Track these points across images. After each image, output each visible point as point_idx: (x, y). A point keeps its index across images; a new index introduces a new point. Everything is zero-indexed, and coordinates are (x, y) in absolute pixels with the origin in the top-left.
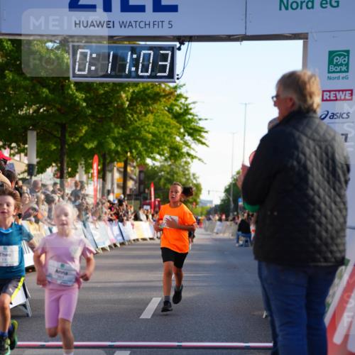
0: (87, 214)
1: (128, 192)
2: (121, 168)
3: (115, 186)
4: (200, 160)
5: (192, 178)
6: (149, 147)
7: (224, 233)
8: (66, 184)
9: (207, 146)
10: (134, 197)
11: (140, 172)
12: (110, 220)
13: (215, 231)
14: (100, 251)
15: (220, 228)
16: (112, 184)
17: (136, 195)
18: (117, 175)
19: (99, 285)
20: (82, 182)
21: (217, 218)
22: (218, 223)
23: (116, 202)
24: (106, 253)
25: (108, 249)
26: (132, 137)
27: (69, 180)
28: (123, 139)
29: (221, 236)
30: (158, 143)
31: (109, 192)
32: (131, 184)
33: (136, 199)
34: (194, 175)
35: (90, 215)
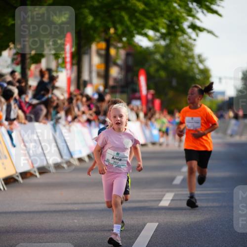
0: (58, 113)
1: (111, 83)
2: (101, 49)
3: (94, 75)
4: (209, 32)
5: (197, 61)
6: (139, 20)
7: (241, 134)
8: (29, 73)
9: (220, 15)
10: (119, 89)
11: (128, 55)
12: (89, 121)
13: (229, 132)
14: (76, 163)
15: (236, 128)
16: (90, 72)
17: (122, 87)
18: (96, 60)
19: (76, 207)
20: (49, 70)
21: (231, 114)
22: (233, 122)
23: (96, 96)
24: (83, 165)
25: (87, 159)
26: (116, 7)
27: (33, 67)
28: (105, 10)
29: (237, 139)
30: (151, 15)
31: (85, 84)
32: (115, 72)
33: (122, 92)
34: (199, 56)
35: (62, 114)
